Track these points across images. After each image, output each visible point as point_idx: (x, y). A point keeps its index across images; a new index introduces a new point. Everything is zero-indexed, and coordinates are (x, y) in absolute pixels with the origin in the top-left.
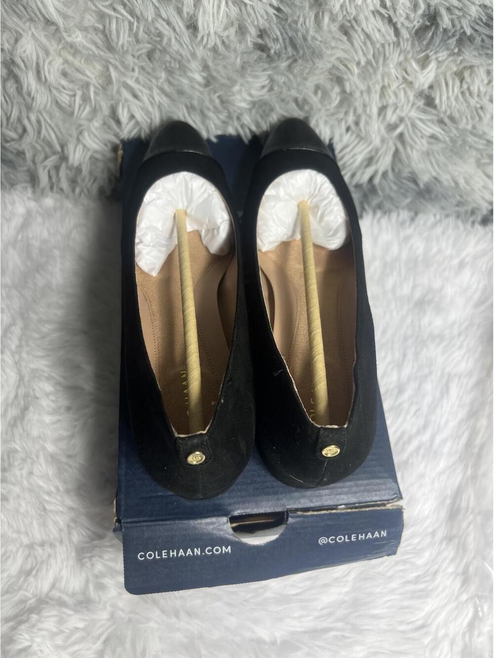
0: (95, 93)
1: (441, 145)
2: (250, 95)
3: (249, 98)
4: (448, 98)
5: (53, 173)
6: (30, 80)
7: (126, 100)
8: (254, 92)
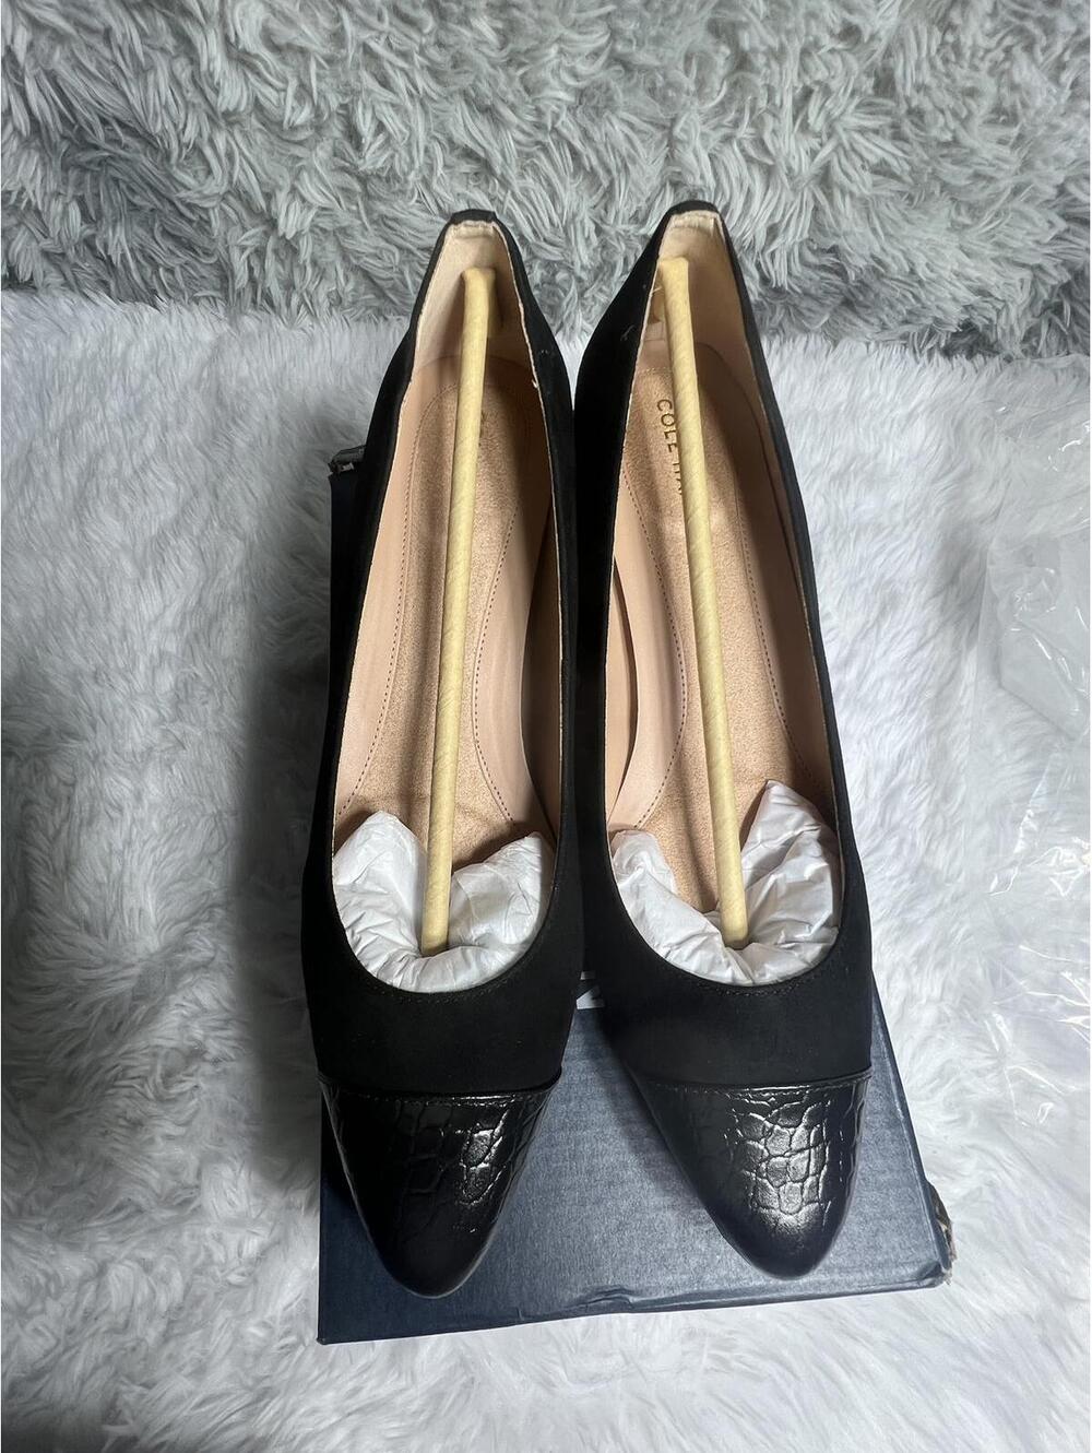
0: (319, 76)
1: (895, 185)
2: (575, 76)
3: (572, 82)
4: (918, 67)
5: (255, 263)
6: (211, 49)
7: (369, 92)
8: (582, 68)
